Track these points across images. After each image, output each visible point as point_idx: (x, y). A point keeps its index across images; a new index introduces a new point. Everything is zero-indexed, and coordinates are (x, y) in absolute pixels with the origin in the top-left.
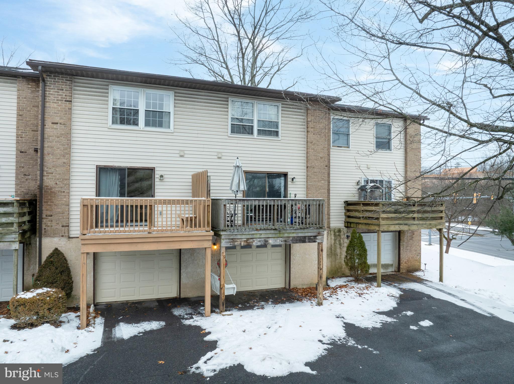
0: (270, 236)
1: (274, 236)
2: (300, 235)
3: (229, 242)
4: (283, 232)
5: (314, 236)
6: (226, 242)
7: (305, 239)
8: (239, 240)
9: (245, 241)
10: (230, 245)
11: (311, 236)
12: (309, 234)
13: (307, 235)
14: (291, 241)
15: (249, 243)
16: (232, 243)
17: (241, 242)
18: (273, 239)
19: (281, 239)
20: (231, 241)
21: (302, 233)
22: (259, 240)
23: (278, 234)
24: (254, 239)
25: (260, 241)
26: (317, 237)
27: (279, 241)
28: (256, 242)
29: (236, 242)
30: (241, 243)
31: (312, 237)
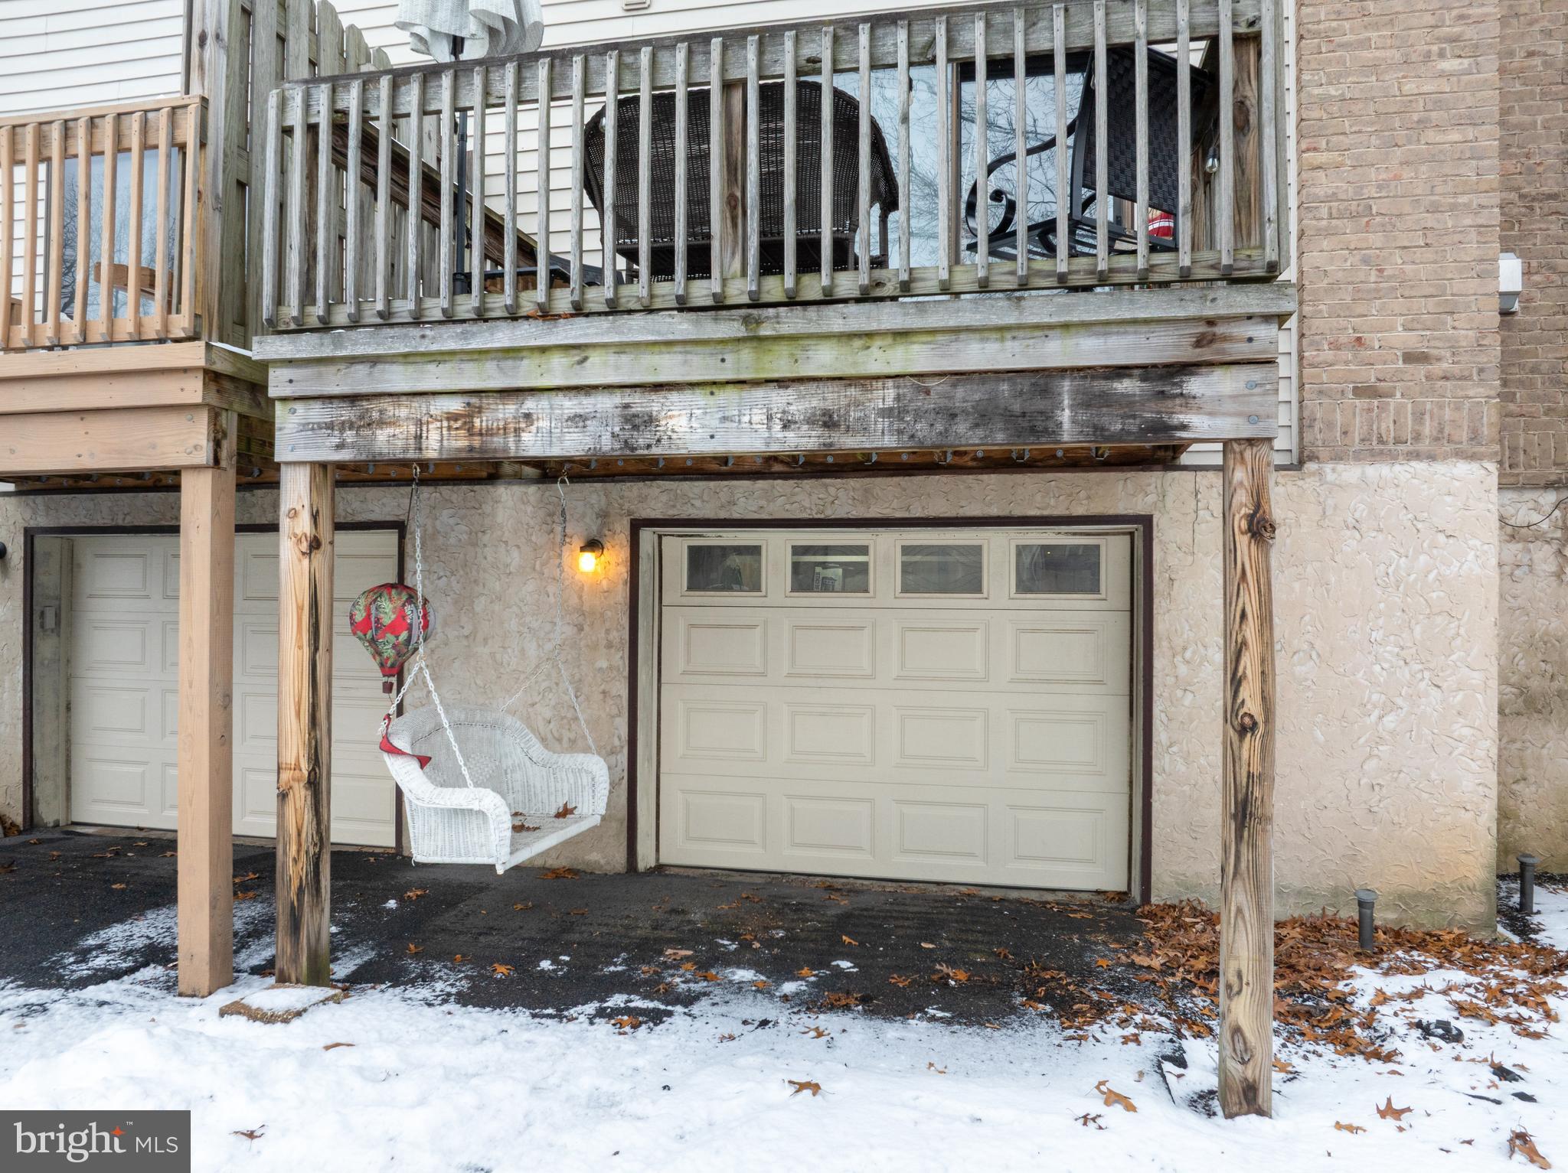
0: (668, 367)
1: (700, 367)
2: (977, 355)
3: (330, 426)
4: (785, 329)
5: (1146, 371)
6: (305, 427)
7: (1040, 404)
8: (403, 412)
9: (452, 417)
10: (340, 446)
11: (1120, 371)
12: (1091, 351)
14: (882, 424)
15: (489, 432)
16: (350, 436)
17: (419, 423)
18: (699, 398)
19: (779, 399)
20: (346, 413)
21: (1002, 330)
22: (570, 405)
23: (746, 354)
24: (530, 404)
25: (579, 420)
26: (1195, 385)
29: (382, 423)
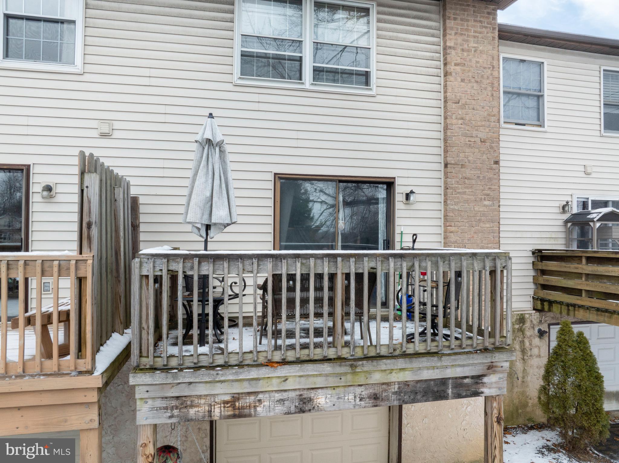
0: (320, 382)
1: (332, 381)
2: (426, 375)
3: (166, 408)
4: (365, 369)
5: (473, 377)
6: (152, 409)
7: (443, 388)
8: (203, 401)
9: (226, 402)
10: (171, 417)
11: (465, 377)
12: (458, 372)
13: (450, 373)
14: (394, 397)
15: (243, 408)
16: (176, 412)
17: (210, 405)
18: (330, 391)
19: (358, 390)
20: (174, 403)
21: (433, 368)
22: (278, 396)
23: (349, 377)
24: (260, 396)
25: (281, 401)
26: (485, 380)
27: (351, 397)
28: (266, 403)
29: (192, 406)
30: (210, 412)
31: (467, 381)
